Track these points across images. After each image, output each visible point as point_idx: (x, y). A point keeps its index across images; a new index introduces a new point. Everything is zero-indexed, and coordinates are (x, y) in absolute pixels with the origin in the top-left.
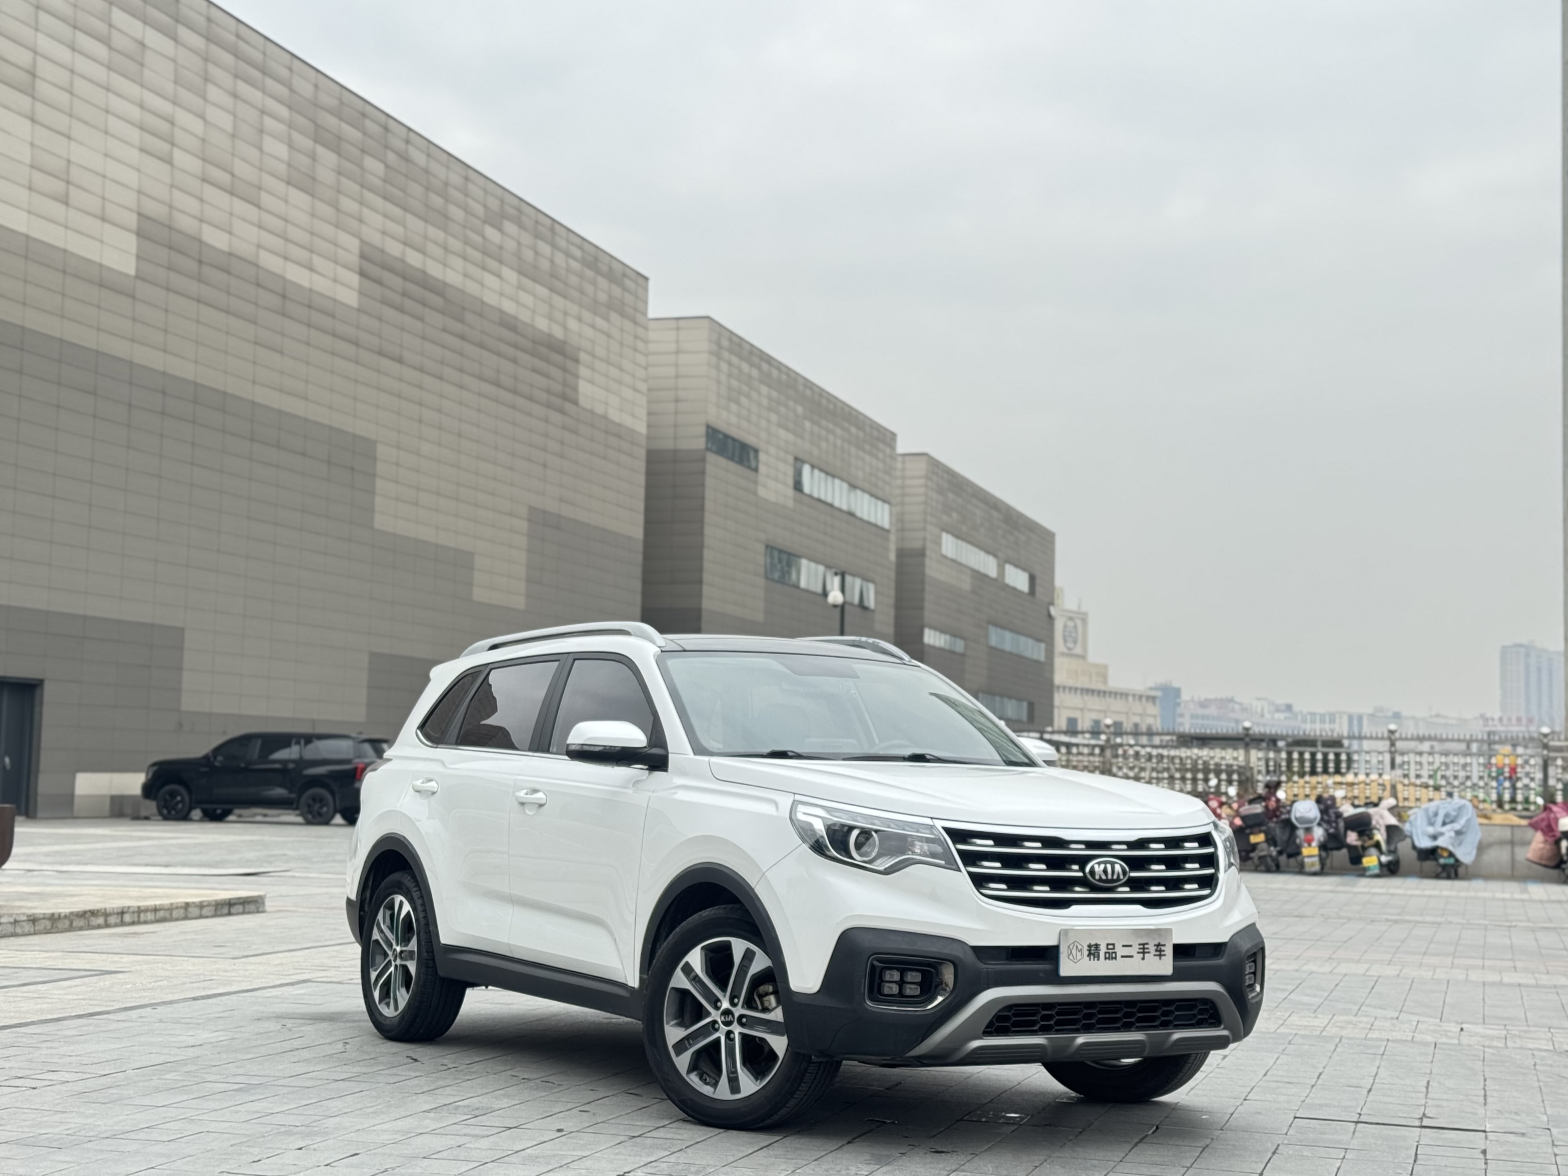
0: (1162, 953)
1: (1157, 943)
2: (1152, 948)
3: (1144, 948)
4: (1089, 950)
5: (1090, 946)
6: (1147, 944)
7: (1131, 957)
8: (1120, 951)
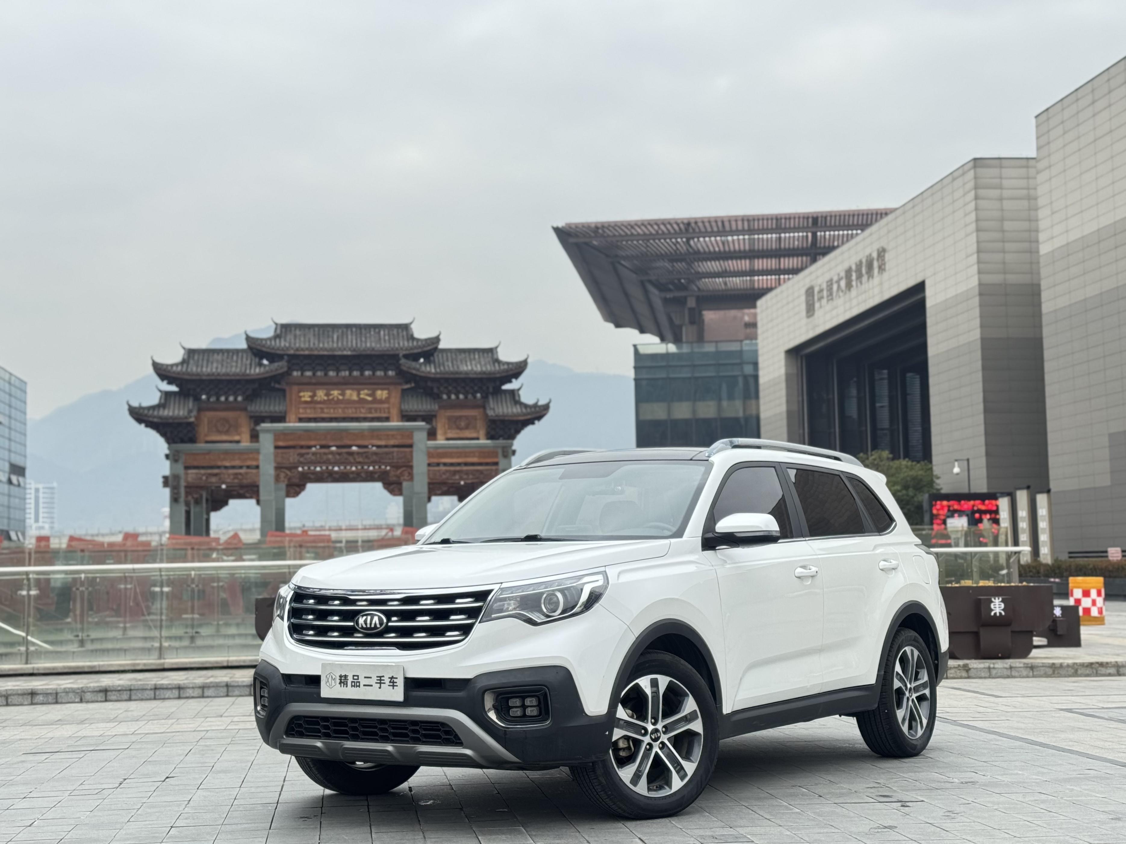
0: (395, 684)
1: (391, 676)
2: (387, 681)
3: (381, 680)
4: (341, 680)
5: (341, 676)
6: (383, 676)
7: (371, 686)
8: (363, 681)
